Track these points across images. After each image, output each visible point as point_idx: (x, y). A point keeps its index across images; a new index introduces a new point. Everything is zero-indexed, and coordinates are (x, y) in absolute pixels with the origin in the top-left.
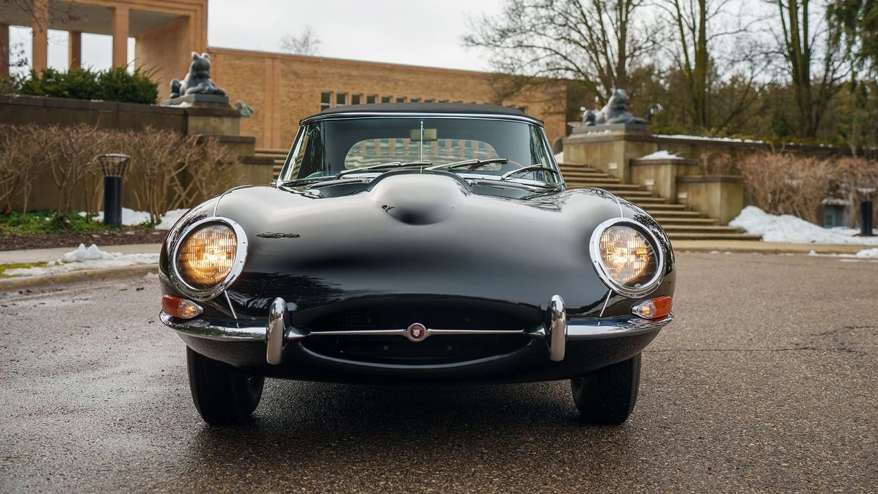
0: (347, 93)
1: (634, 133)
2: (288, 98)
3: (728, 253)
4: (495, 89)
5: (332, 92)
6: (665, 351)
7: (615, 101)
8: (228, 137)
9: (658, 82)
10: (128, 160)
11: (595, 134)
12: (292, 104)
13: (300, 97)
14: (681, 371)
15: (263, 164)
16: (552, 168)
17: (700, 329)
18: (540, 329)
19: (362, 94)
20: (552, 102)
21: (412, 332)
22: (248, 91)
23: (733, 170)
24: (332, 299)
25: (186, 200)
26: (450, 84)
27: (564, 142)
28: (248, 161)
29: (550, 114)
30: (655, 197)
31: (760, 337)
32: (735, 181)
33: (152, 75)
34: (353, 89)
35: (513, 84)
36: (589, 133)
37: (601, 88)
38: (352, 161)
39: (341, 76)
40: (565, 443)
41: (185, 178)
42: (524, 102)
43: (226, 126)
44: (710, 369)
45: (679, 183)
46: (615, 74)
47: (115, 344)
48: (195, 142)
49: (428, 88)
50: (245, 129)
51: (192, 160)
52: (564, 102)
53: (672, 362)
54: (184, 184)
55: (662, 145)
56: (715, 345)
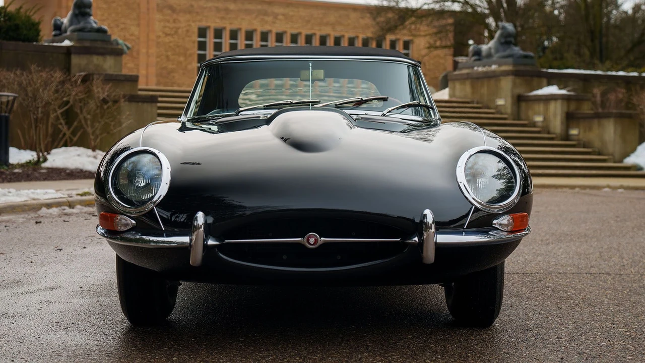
0: (225, 28)
1: (522, 68)
2: (164, 33)
3: (620, 190)
4: (378, 23)
5: (209, 27)
6: (538, 273)
7: (502, 35)
8: (112, 75)
9: (552, 12)
10: (15, 98)
11: (480, 69)
12: (167, 40)
13: (176, 32)
14: (550, 289)
15: (147, 102)
16: (429, 104)
17: (575, 257)
18: (414, 237)
19: (240, 29)
20: (439, 35)
21: (308, 240)
22: (122, 26)
23: (629, 105)
24: (239, 213)
25: (70, 138)
26: (332, 17)
27: (449, 78)
28: (134, 99)
29: (436, 48)
30: (544, 133)
31: (633, 264)
32: (630, 117)
33: (34, 13)
34: (231, 24)
35: (396, 17)
36: (476, 68)
37: (491, 21)
38: (245, 99)
39: (218, 10)
40: (438, 340)
41: (69, 116)
42: (409, 36)
43: (108, 64)
44: (578, 288)
45: (570, 118)
46: (505, 5)
47: (31, 267)
48: (79, 81)
49: (308, 22)
50: (127, 67)
51: (77, 98)
52: (451, 35)
53: (542, 282)
54: (69, 123)
55: (551, 80)
56: (587, 270)
